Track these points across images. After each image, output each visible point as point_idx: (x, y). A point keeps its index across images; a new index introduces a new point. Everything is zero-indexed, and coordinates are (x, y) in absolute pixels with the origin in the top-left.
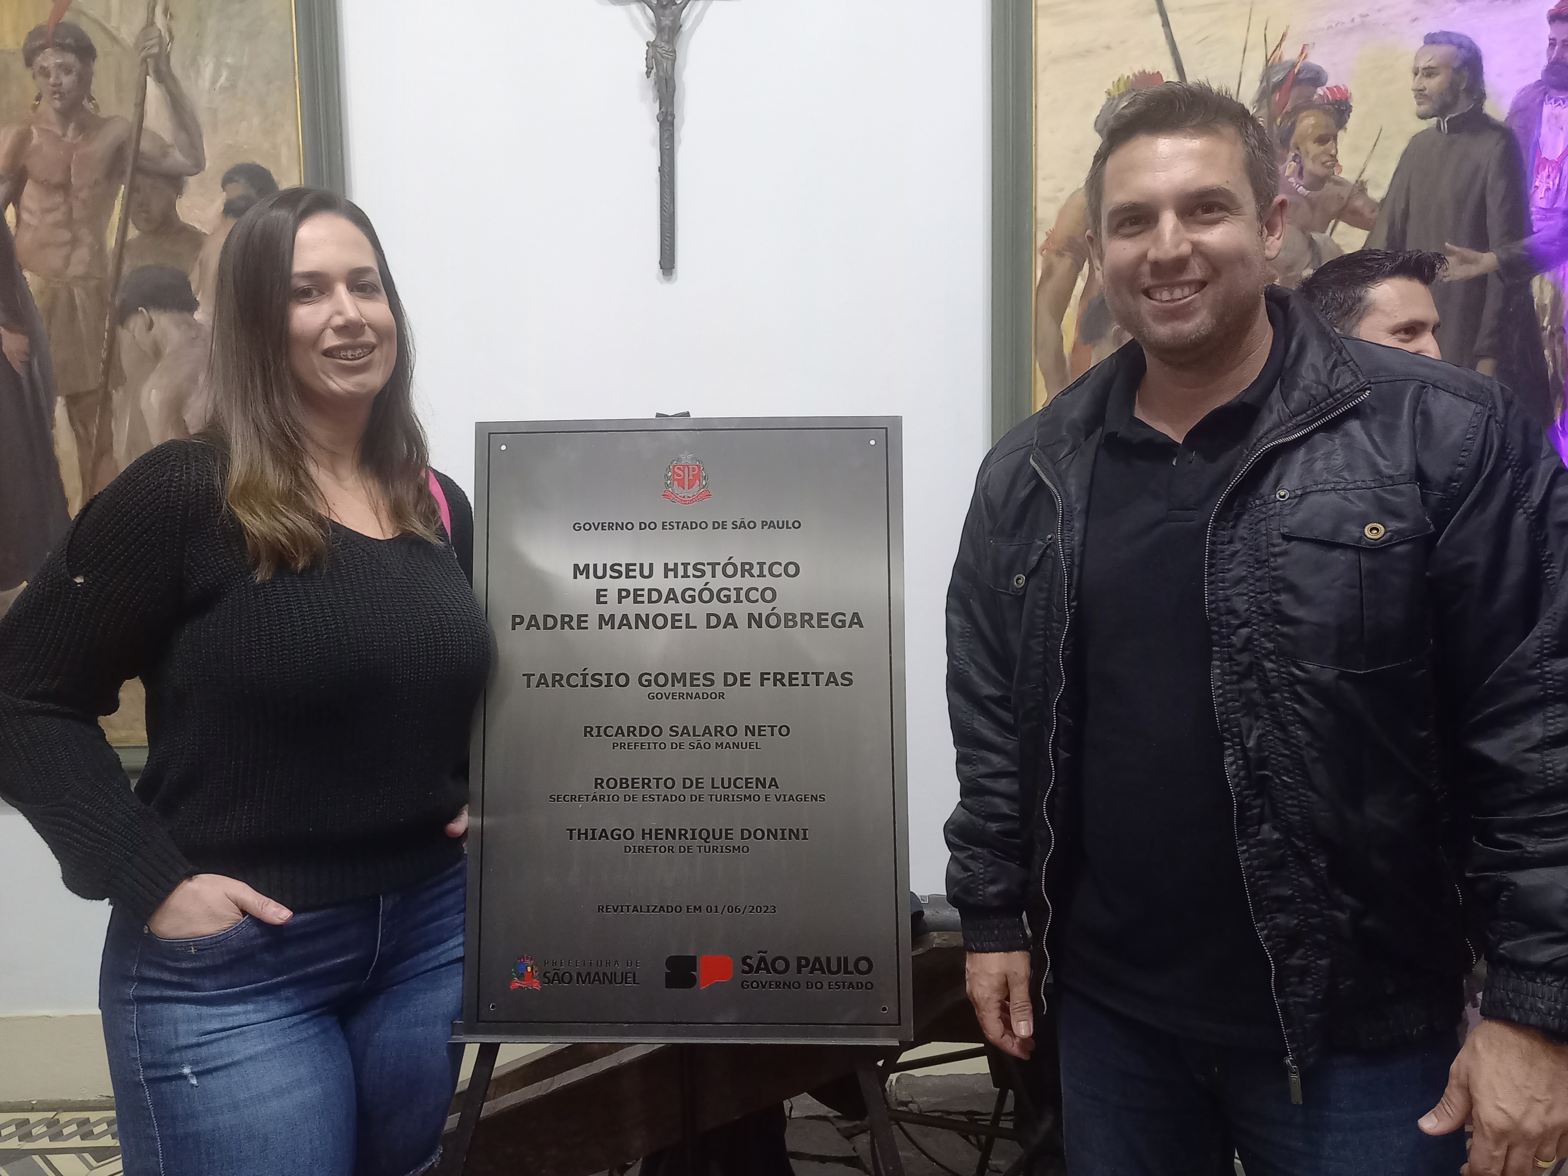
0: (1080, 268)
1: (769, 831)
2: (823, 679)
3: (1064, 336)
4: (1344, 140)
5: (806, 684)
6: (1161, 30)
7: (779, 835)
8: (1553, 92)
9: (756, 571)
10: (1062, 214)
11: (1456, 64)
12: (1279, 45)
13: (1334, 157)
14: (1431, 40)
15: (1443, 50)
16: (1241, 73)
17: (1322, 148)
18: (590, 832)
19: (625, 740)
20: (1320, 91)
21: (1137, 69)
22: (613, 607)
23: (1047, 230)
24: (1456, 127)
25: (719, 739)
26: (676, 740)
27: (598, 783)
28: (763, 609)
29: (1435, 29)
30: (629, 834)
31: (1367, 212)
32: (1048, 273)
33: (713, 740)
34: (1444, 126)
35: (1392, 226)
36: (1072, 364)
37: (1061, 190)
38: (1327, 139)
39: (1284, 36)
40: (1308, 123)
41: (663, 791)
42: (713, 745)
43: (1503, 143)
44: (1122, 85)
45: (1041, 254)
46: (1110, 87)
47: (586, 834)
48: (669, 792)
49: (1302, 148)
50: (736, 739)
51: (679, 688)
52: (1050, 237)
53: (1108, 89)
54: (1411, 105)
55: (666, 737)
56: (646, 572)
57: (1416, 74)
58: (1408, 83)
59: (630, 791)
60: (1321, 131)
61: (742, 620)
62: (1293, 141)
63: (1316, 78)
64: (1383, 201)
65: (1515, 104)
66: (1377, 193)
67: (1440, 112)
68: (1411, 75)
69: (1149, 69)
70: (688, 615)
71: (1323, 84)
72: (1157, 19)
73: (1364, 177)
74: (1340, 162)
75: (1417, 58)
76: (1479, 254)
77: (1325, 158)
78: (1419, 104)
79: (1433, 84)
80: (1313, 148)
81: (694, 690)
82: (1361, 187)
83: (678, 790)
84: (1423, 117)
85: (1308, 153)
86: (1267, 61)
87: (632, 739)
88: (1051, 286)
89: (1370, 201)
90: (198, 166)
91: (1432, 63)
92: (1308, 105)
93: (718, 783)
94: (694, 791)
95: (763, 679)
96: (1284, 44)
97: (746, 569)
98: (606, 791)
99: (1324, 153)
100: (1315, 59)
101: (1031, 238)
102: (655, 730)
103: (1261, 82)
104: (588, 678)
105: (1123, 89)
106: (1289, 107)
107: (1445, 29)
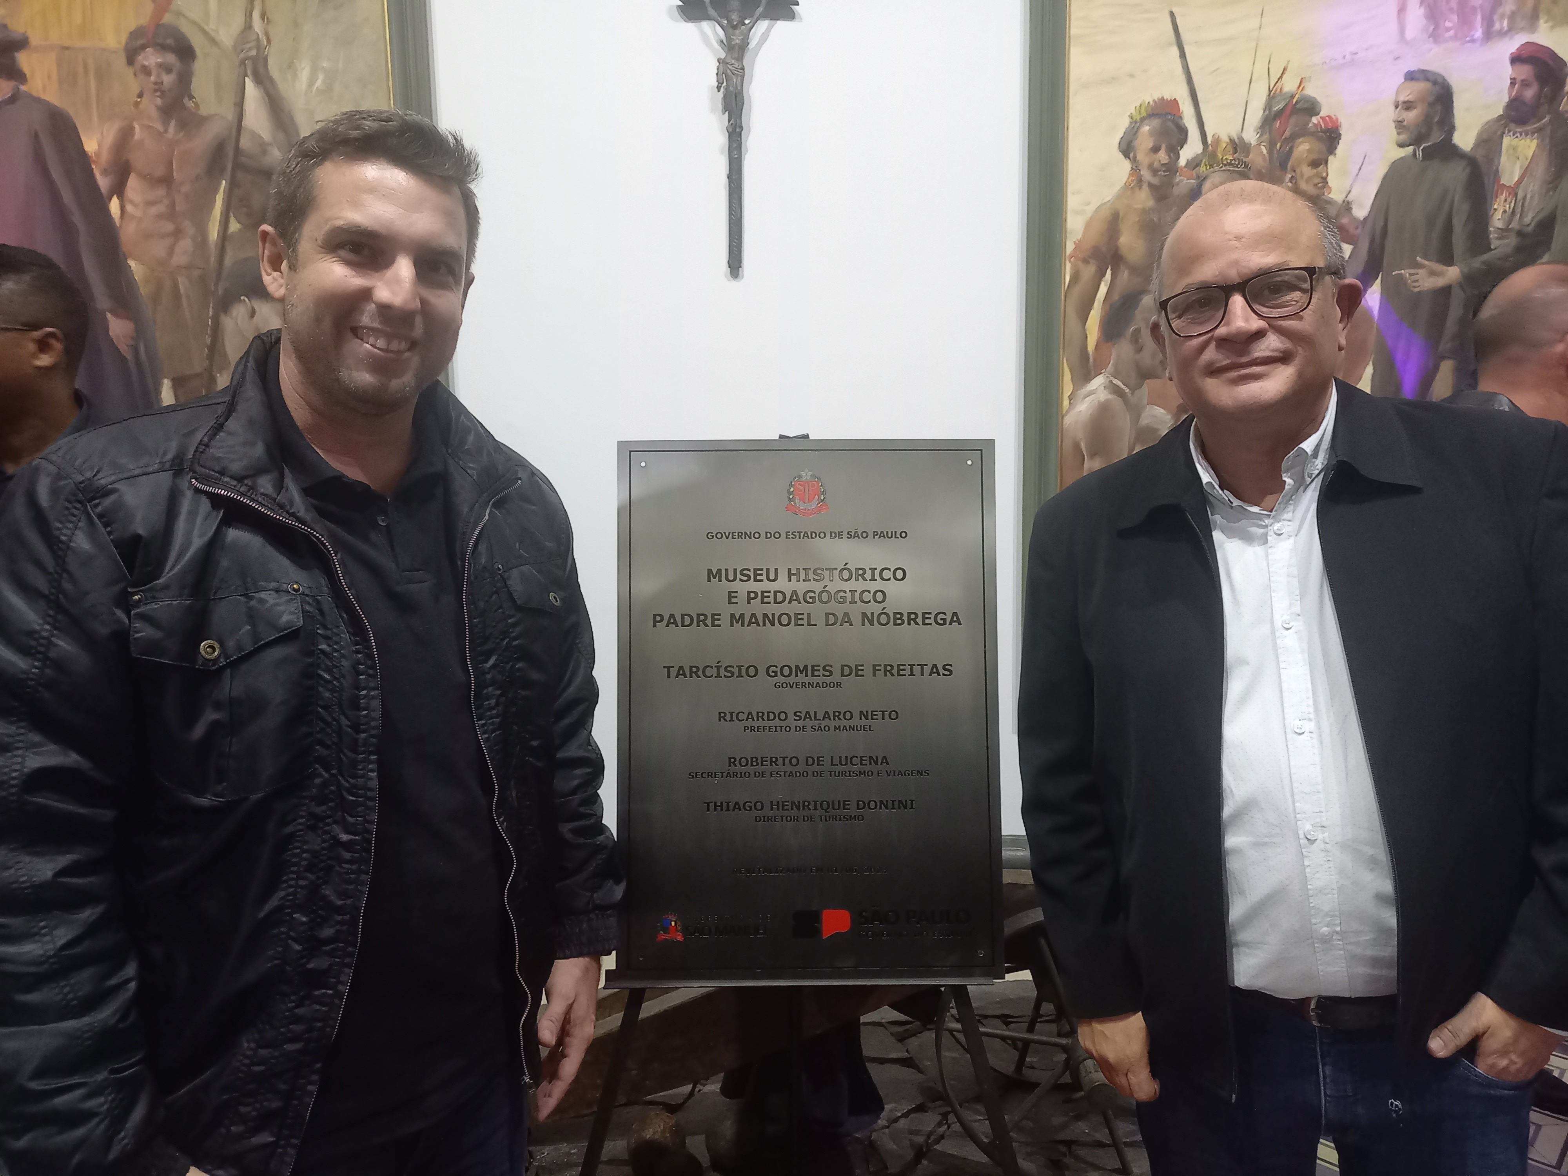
0: (1104, 275)
1: (881, 802)
2: (927, 670)
3: (1088, 336)
4: (1334, 163)
5: (912, 674)
6: (1178, 61)
7: (890, 806)
8: (1512, 126)
9: (868, 576)
10: (1088, 225)
11: (1431, 99)
12: (1281, 78)
13: (1325, 180)
14: (1410, 76)
15: (1421, 86)
16: (1247, 102)
17: (1315, 171)
18: (725, 805)
19: (756, 724)
20: (1315, 120)
21: (1157, 96)
22: (742, 608)
23: (1075, 240)
24: (1428, 154)
25: (837, 723)
26: (800, 723)
27: (732, 761)
28: (876, 608)
29: (1414, 68)
30: (759, 806)
31: (1352, 230)
32: (1075, 278)
33: (833, 723)
34: (1420, 154)
35: (1372, 241)
36: (1095, 360)
37: (1088, 204)
38: (1319, 163)
39: (1285, 69)
40: (1303, 148)
41: (788, 768)
42: (832, 728)
43: (1468, 170)
44: (1143, 110)
45: (1070, 261)
46: (1133, 111)
47: (721, 806)
48: (794, 769)
49: (1298, 171)
50: (851, 723)
51: (801, 678)
52: (1078, 246)
53: (1131, 114)
54: (1392, 134)
55: (791, 721)
56: (772, 577)
57: (1397, 107)
58: (1390, 114)
59: (760, 768)
60: (1314, 156)
61: (856, 619)
62: (1290, 164)
63: (1311, 108)
64: (1366, 219)
65: (1479, 135)
66: (1361, 212)
67: (1416, 141)
68: (1393, 108)
69: (1167, 96)
70: (809, 614)
71: (1318, 114)
72: (1175, 51)
73: (1350, 198)
74: (1330, 184)
75: (1398, 93)
76: (1445, 268)
77: (1317, 180)
78: (1398, 134)
79: (1411, 116)
80: (1307, 171)
81: (815, 680)
82: (1347, 206)
83: (801, 767)
84: (1401, 145)
85: (1302, 175)
86: (1270, 92)
87: (761, 723)
88: (1077, 290)
89: (1355, 219)
91: (1410, 98)
92: (1302, 132)
93: (836, 761)
94: (815, 767)
95: (875, 670)
96: (1284, 77)
97: (860, 574)
98: (738, 769)
99: (1317, 175)
100: (1310, 91)
101: (1062, 246)
102: (781, 715)
103: (1264, 111)
104: (722, 669)
105: (1144, 114)
106: (1287, 133)
107: (1424, 67)
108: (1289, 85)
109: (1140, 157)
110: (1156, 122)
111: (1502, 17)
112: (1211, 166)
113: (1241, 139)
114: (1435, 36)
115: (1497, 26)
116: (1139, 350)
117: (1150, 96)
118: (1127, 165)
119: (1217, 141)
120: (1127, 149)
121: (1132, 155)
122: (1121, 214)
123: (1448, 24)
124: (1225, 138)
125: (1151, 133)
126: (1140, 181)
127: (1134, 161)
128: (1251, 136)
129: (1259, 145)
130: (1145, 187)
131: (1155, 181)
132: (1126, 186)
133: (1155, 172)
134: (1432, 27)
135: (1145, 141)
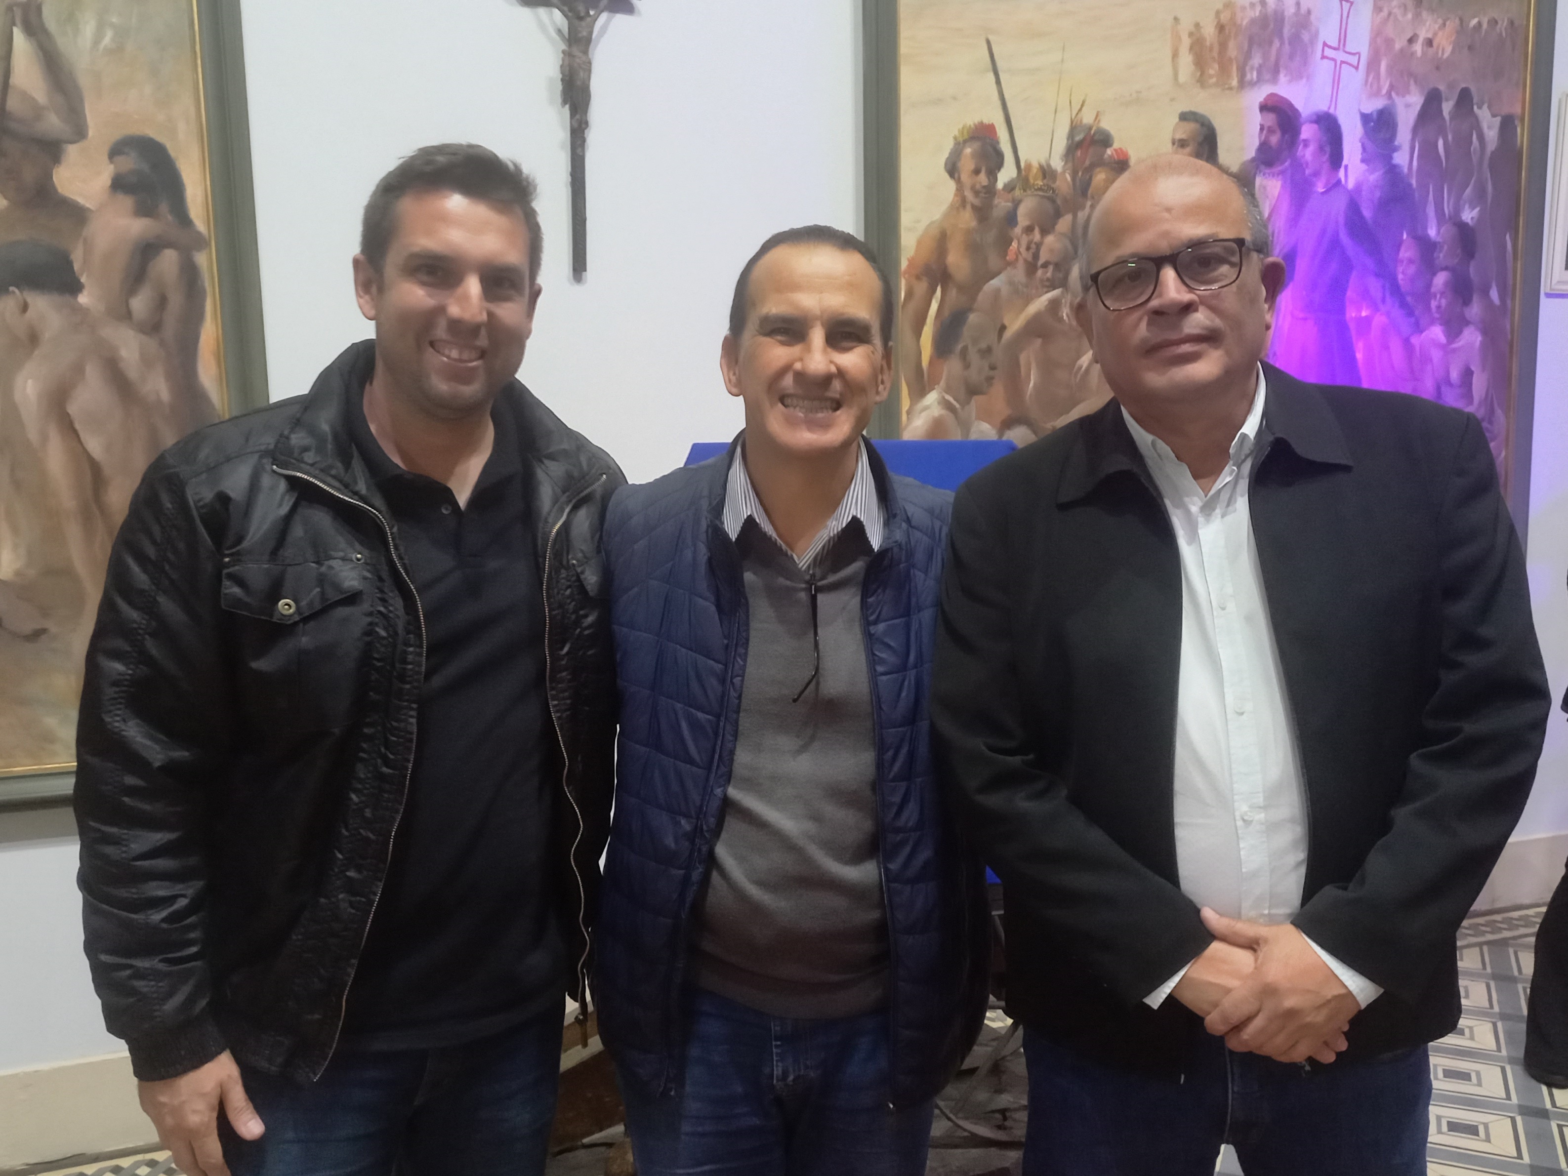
0: (934, 292)
6: (994, 86)
8: (1262, 167)
12: (1080, 110)
14: (1184, 117)
15: (1191, 126)
16: (1053, 131)
20: (1109, 151)
21: (977, 120)
23: (908, 256)
29: (1187, 109)
32: (910, 294)
36: (929, 375)
39: (1084, 102)
40: (1101, 177)
44: (965, 131)
45: (904, 278)
46: (957, 133)
52: (911, 261)
53: (955, 135)
57: (1173, 144)
62: (1090, 192)
69: (986, 121)
71: (1111, 146)
72: (991, 76)
75: (1174, 130)
86: (1072, 122)
88: (912, 306)
90: (80, 133)
91: (1184, 136)
92: (1099, 163)
96: (1084, 109)
100: (1105, 124)
101: (897, 262)
103: (1068, 139)
105: (966, 137)
106: (1087, 163)
107: (1193, 109)
108: (1088, 118)
109: (965, 177)
110: (977, 145)
111: (1252, 68)
112: (1025, 190)
113: (1049, 165)
114: (1201, 81)
115: (1248, 77)
116: (967, 366)
117: (972, 119)
118: (951, 185)
119: (1029, 166)
120: (952, 170)
121: (956, 176)
122: (948, 233)
123: (1211, 72)
124: (1035, 164)
125: (974, 155)
126: (963, 202)
127: (958, 181)
128: (1057, 164)
129: (1064, 172)
130: (969, 207)
131: (977, 202)
132: (952, 207)
133: (976, 193)
134: (1199, 74)
135: (967, 164)
